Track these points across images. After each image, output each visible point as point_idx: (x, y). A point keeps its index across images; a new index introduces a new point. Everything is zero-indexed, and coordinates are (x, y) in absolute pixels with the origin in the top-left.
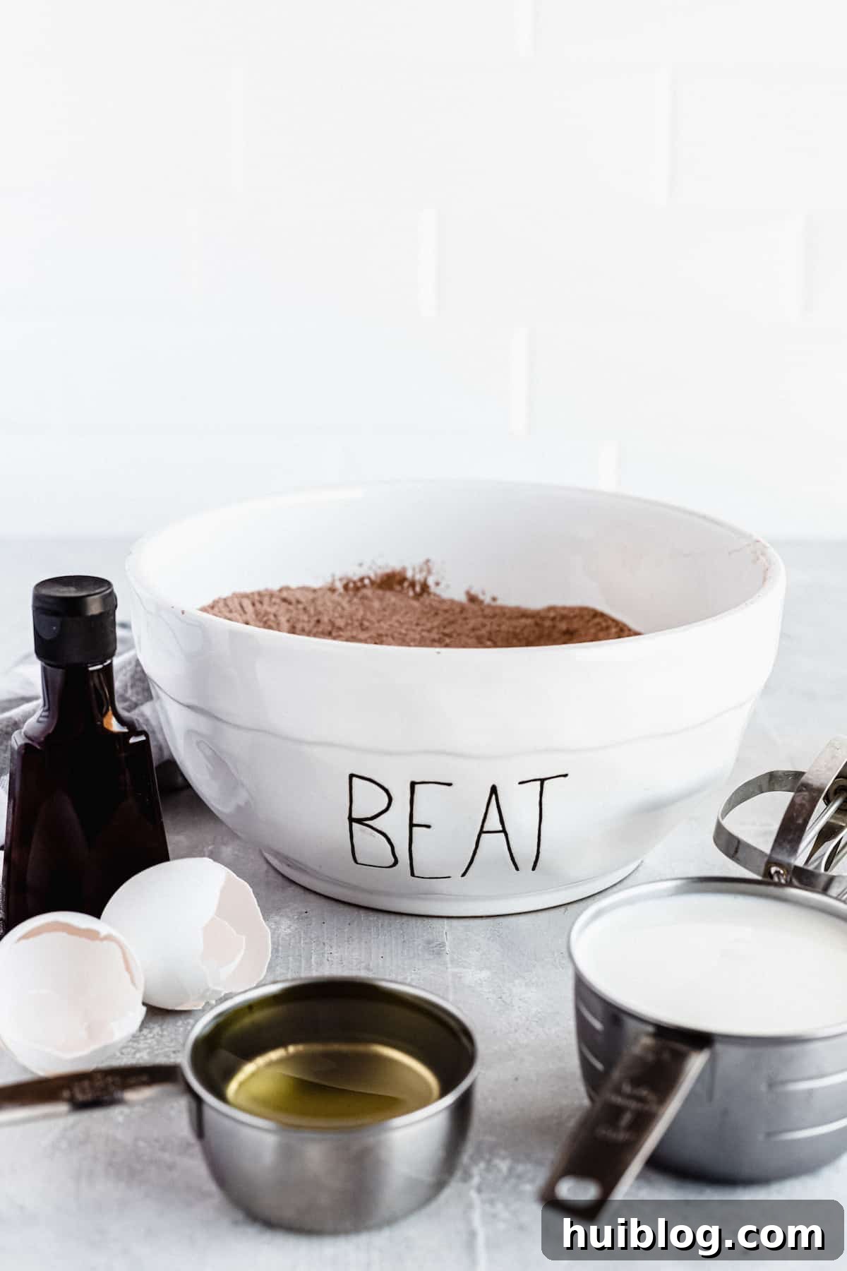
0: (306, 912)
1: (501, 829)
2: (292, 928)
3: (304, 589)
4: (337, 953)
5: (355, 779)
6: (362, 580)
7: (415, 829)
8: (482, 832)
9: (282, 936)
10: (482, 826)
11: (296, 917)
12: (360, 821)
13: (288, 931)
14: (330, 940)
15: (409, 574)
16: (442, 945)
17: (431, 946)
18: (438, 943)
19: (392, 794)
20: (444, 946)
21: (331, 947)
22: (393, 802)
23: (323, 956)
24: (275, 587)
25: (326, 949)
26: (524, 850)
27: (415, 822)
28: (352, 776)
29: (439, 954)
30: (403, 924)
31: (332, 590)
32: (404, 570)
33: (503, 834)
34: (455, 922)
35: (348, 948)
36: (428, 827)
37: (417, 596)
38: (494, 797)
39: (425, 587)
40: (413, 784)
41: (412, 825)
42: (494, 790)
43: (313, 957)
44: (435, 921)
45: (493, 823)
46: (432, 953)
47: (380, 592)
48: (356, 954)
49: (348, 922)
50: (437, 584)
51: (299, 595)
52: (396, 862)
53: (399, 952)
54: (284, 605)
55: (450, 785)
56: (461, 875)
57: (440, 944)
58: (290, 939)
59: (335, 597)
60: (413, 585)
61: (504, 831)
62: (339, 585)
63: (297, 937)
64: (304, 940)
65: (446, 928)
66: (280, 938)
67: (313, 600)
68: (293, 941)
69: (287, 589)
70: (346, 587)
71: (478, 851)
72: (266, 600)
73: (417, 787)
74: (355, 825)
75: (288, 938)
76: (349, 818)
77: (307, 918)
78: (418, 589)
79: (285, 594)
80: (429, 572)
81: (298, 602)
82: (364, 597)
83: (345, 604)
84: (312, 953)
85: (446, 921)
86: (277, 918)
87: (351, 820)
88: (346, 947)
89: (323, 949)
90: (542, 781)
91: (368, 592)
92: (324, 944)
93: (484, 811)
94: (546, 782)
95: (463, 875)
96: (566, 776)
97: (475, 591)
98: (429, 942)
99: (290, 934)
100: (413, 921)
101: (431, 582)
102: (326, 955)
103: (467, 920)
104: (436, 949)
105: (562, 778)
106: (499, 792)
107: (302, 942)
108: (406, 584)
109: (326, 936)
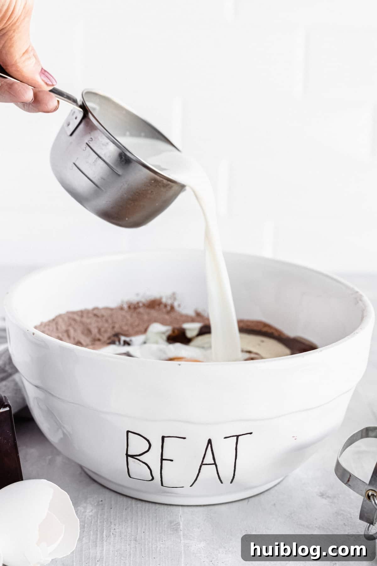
0: (102, 501)
1: (213, 463)
2: (93, 511)
3: (107, 309)
4: (118, 529)
5: (130, 434)
6: (138, 303)
7: (164, 461)
8: (202, 464)
9: (87, 516)
10: (203, 461)
11: (96, 504)
12: (132, 456)
13: (91, 514)
14: (115, 520)
15: (164, 300)
16: (178, 524)
17: (172, 524)
18: (176, 523)
19: (151, 443)
20: (179, 525)
21: (115, 525)
22: (151, 447)
23: (110, 531)
24: (90, 307)
25: (112, 526)
26: (226, 473)
27: (164, 458)
28: (128, 432)
29: (176, 530)
30: (156, 509)
31: (122, 308)
32: (161, 298)
33: (214, 466)
34: (186, 509)
35: (125, 526)
36: (172, 460)
37: (168, 313)
38: (210, 445)
39: (172, 308)
40: (163, 438)
41: (162, 459)
42: (210, 441)
43: (104, 532)
44: (174, 507)
45: (209, 459)
46: (172, 530)
47: (148, 310)
48: (129, 530)
49: (125, 507)
50: (179, 306)
51: (103, 312)
52: (153, 479)
53: (154, 529)
54: (95, 319)
55: (185, 438)
56: (190, 486)
57: (177, 524)
58: (92, 519)
59: (123, 313)
60: (166, 306)
61: (215, 464)
62: (125, 306)
63: (96, 518)
64: (100, 520)
65: (181, 512)
66: (86, 519)
67: (111, 316)
68: (93, 520)
69: (96, 309)
70: (129, 307)
71: (200, 474)
72: (85, 315)
73: (165, 439)
74: (129, 458)
75: (90, 518)
76: (126, 454)
77: (102, 504)
78: (169, 308)
79: (95, 312)
80: (175, 299)
81: (103, 316)
82: (139, 313)
83: (128, 317)
84: (104, 529)
85: (180, 508)
86: (85, 505)
87: (128, 455)
88: (124, 525)
89: (110, 526)
90: (238, 436)
91: (141, 310)
92: (111, 523)
93: (204, 453)
94: (240, 437)
95: (191, 486)
96: (251, 433)
97: (200, 310)
98: (171, 522)
99: (92, 516)
100: (162, 507)
101: (176, 304)
102: (112, 531)
103: (192, 507)
104: (174, 527)
105: (249, 435)
106: (213, 443)
107: (98, 521)
108: (162, 306)
109: (112, 518)
